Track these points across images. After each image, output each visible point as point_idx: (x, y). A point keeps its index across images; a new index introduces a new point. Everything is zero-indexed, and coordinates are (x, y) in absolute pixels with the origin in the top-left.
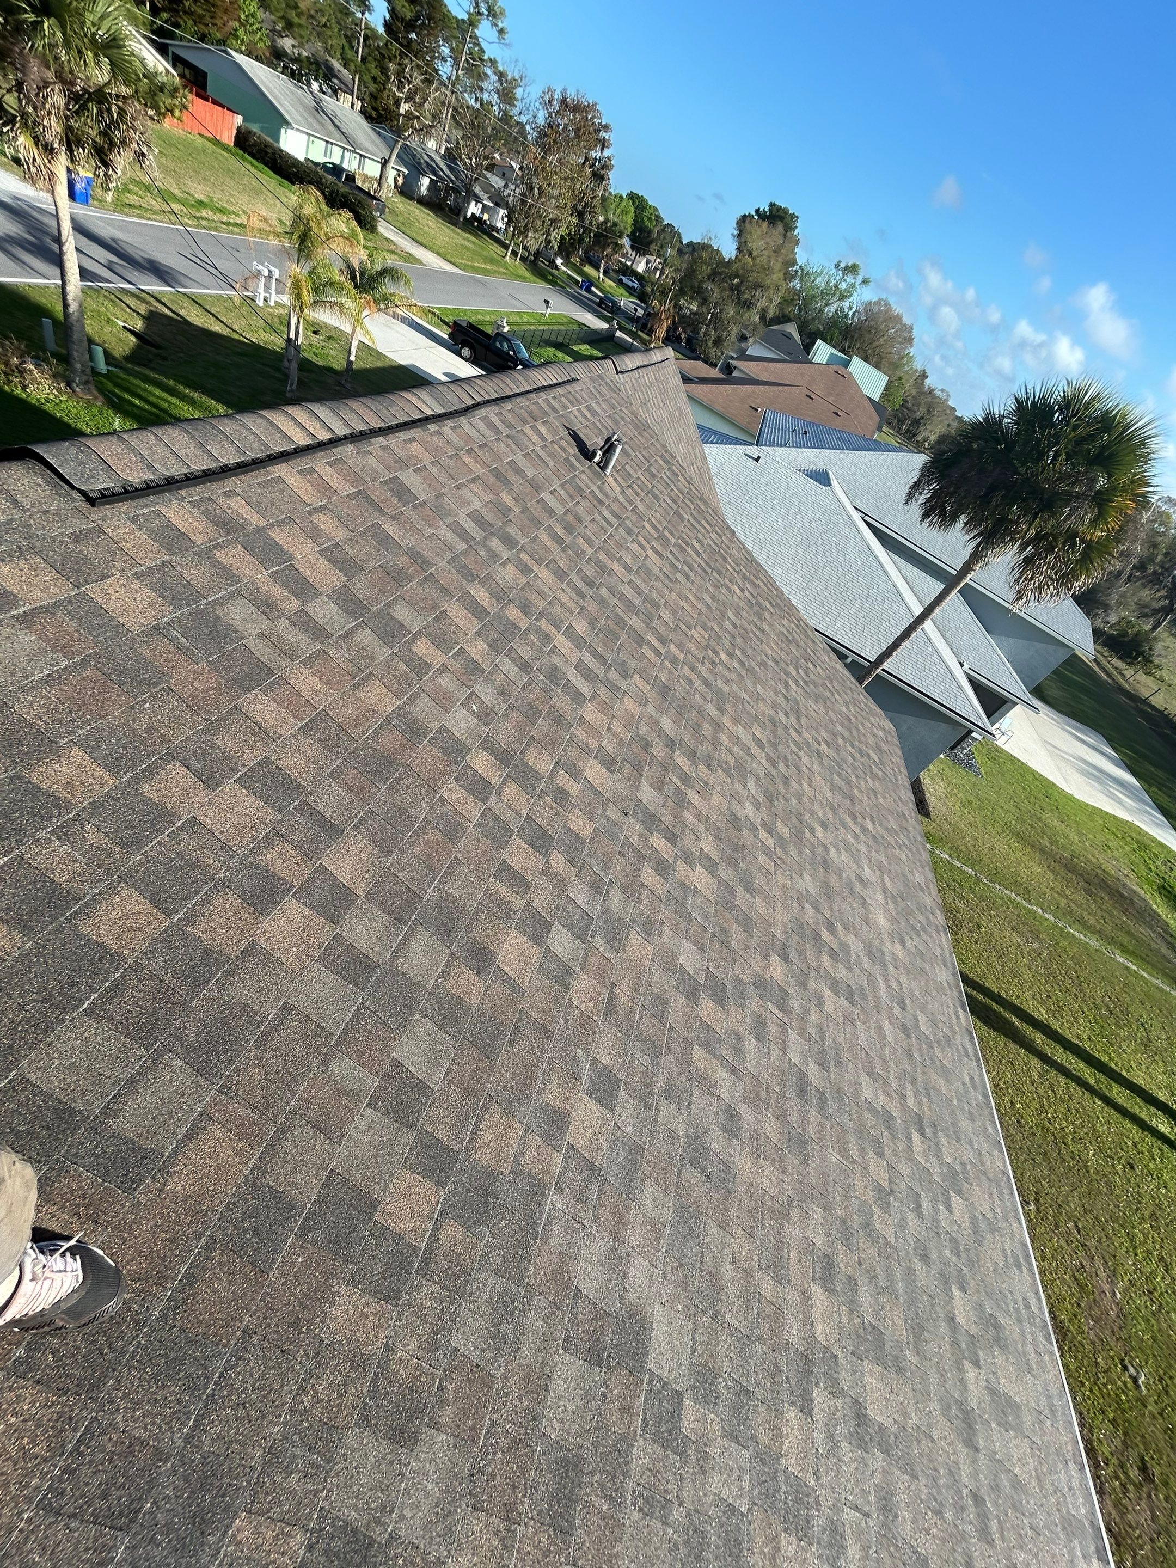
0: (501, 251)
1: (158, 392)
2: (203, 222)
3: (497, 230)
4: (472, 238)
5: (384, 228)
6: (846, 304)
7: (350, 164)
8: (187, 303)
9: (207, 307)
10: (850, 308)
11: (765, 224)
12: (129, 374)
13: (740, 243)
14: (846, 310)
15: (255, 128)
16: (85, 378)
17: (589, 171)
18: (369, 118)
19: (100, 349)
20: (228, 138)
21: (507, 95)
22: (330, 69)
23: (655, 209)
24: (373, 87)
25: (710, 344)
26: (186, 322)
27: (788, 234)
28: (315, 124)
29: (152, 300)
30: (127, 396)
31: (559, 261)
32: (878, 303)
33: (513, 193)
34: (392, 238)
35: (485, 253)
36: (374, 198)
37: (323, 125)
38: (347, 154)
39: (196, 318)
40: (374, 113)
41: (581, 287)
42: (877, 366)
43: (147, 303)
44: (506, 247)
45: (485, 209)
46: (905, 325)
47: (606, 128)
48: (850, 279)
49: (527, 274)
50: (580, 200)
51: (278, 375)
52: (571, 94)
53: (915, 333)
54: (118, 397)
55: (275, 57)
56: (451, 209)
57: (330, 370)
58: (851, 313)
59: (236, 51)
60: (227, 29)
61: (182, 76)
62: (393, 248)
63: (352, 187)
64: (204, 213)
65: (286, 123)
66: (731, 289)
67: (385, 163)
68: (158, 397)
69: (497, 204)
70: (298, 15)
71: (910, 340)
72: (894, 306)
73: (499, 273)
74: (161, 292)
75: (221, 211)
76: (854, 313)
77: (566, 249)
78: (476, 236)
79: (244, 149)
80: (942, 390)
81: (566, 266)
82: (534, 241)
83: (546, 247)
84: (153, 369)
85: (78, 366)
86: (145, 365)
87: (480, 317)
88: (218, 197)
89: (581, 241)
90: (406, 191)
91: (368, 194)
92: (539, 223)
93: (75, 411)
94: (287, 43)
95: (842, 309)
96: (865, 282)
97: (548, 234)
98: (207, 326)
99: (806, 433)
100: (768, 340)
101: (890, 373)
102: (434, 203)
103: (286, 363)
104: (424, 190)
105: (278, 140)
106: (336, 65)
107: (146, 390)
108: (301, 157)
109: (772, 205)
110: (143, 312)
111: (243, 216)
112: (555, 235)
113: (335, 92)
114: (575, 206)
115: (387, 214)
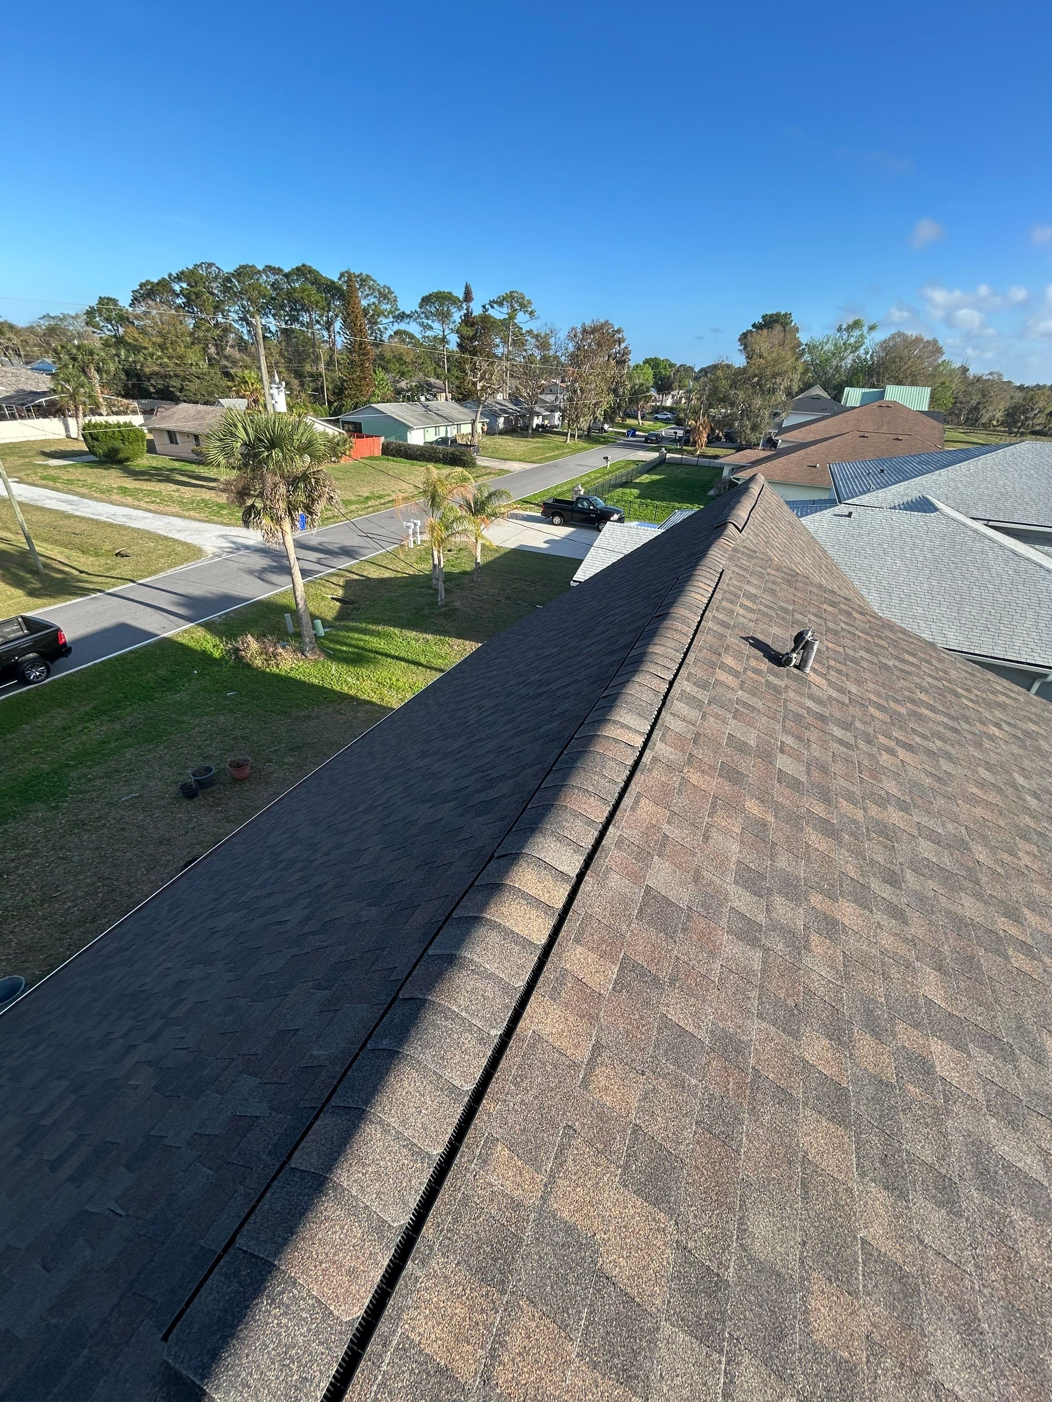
0: (561, 439)
1: (356, 636)
2: (370, 509)
3: (556, 427)
4: (540, 440)
5: (481, 461)
6: (861, 351)
7: (452, 432)
8: (367, 566)
9: (380, 563)
10: (867, 353)
11: (765, 331)
12: (338, 629)
13: (748, 353)
14: (863, 357)
15: (392, 439)
16: (311, 646)
17: (613, 362)
18: (458, 400)
19: (319, 621)
20: (378, 452)
21: (543, 345)
22: (430, 385)
23: (667, 360)
24: (457, 383)
25: (748, 432)
26: (368, 579)
27: (787, 328)
28: (427, 421)
29: (346, 573)
30: (338, 647)
31: (606, 427)
32: (893, 337)
33: (562, 400)
34: (487, 465)
35: (552, 445)
36: (471, 446)
37: (431, 419)
38: (449, 428)
39: (374, 573)
40: (460, 396)
41: (628, 436)
42: (913, 384)
43: (342, 576)
44: (566, 434)
45: (544, 418)
46: (928, 342)
47: (619, 331)
48: (856, 333)
49: (585, 445)
50: (612, 383)
51: (430, 591)
52: (588, 323)
53: (941, 343)
54: (332, 649)
55: (398, 395)
56: (521, 429)
57: (465, 573)
58: (868, 357)
59: (375, 403)
60: (369, 393)
61: (348, 431)
62: (489, 471)
63: (455, 447)
64: (370, 503)
65: (410, 428)
66: (753, 386)
67: (473, 423)
68: (357, 640)
69: (552, 411)
70: (407, 367)
71: (939, 351)
72: (909, 333)
73: (564, 453)
74: (351, 566)
75: (380, 497)
76: (872, 355)
77: (609, 417)
78: (543, 437)
79: (387, 454)
80: (991, 374)
81: (613, 427)
82: (584, 423)
83: (594, 422)
84: (352, 620)
85: (307, 640)
86: (346, 619)
87: (559, 490)
88: (378, 490)
89: (619, 407)
90: (490, 432)
91: (467, 445)
92: (586, 410)
93: (308, 670)
94: (403, 384)
95: (859, 357)
96: (872, 328)
97: (594, 413)
98: (381, 576)
99: (882, 471)
100: (800, 408)
101: (930, 384)
102: (511, 430)
103: (435, 582)
104: (501, 426)
105: (407, 441)
106: (432, 380)
107: (349, 637)
108: (421, 443)
109: (763, 317)
110: (341, 584)
111: (393, 494)
112: (599, 413)
113: (435, 396)
114: (609, 388)
115: (481, 452)
